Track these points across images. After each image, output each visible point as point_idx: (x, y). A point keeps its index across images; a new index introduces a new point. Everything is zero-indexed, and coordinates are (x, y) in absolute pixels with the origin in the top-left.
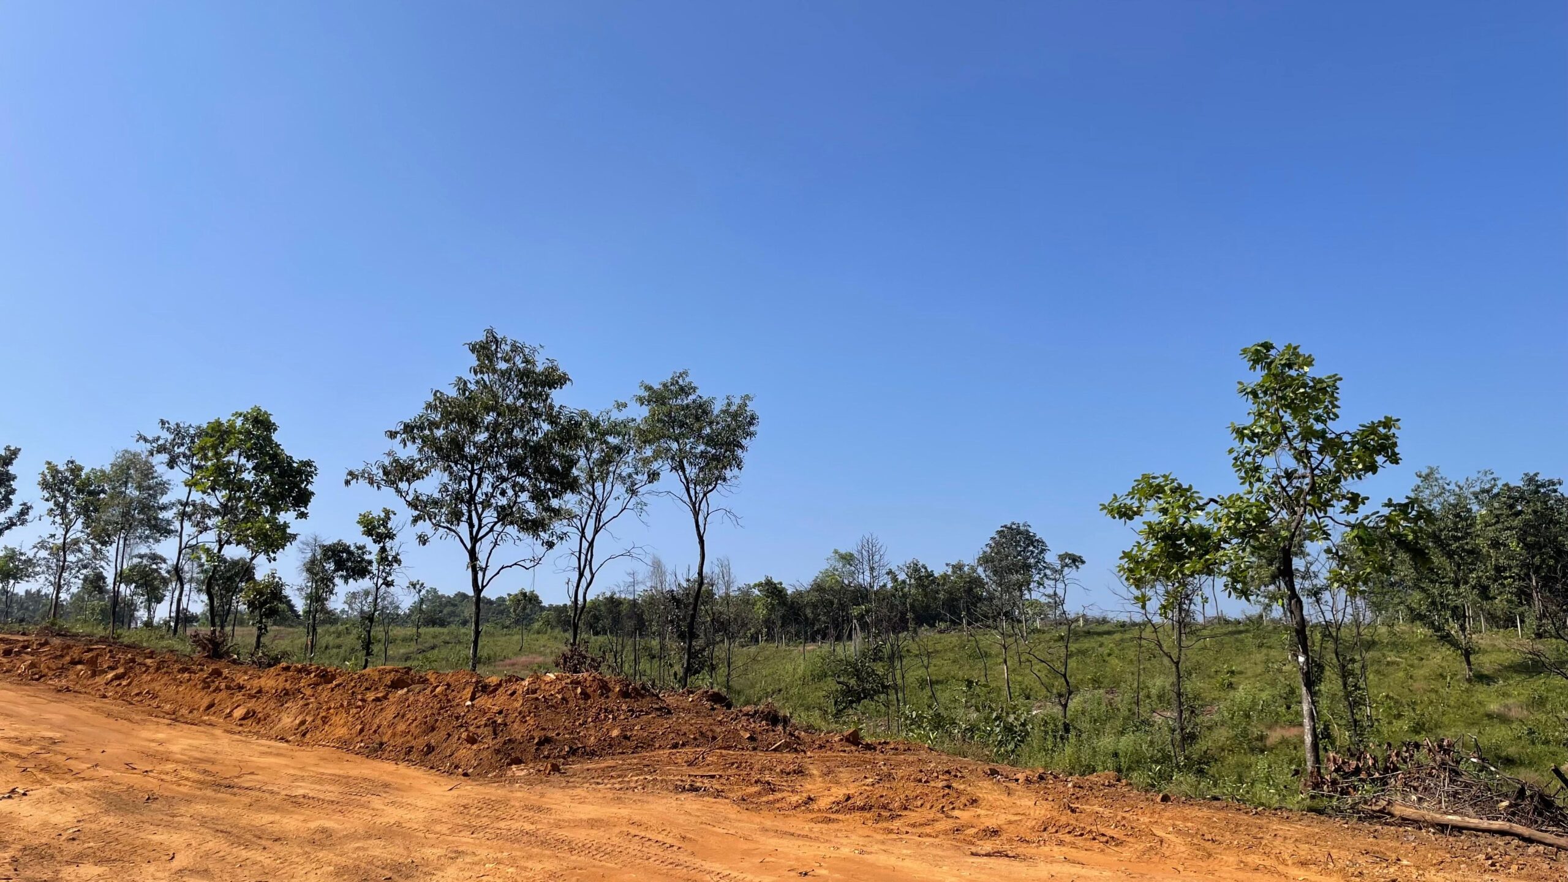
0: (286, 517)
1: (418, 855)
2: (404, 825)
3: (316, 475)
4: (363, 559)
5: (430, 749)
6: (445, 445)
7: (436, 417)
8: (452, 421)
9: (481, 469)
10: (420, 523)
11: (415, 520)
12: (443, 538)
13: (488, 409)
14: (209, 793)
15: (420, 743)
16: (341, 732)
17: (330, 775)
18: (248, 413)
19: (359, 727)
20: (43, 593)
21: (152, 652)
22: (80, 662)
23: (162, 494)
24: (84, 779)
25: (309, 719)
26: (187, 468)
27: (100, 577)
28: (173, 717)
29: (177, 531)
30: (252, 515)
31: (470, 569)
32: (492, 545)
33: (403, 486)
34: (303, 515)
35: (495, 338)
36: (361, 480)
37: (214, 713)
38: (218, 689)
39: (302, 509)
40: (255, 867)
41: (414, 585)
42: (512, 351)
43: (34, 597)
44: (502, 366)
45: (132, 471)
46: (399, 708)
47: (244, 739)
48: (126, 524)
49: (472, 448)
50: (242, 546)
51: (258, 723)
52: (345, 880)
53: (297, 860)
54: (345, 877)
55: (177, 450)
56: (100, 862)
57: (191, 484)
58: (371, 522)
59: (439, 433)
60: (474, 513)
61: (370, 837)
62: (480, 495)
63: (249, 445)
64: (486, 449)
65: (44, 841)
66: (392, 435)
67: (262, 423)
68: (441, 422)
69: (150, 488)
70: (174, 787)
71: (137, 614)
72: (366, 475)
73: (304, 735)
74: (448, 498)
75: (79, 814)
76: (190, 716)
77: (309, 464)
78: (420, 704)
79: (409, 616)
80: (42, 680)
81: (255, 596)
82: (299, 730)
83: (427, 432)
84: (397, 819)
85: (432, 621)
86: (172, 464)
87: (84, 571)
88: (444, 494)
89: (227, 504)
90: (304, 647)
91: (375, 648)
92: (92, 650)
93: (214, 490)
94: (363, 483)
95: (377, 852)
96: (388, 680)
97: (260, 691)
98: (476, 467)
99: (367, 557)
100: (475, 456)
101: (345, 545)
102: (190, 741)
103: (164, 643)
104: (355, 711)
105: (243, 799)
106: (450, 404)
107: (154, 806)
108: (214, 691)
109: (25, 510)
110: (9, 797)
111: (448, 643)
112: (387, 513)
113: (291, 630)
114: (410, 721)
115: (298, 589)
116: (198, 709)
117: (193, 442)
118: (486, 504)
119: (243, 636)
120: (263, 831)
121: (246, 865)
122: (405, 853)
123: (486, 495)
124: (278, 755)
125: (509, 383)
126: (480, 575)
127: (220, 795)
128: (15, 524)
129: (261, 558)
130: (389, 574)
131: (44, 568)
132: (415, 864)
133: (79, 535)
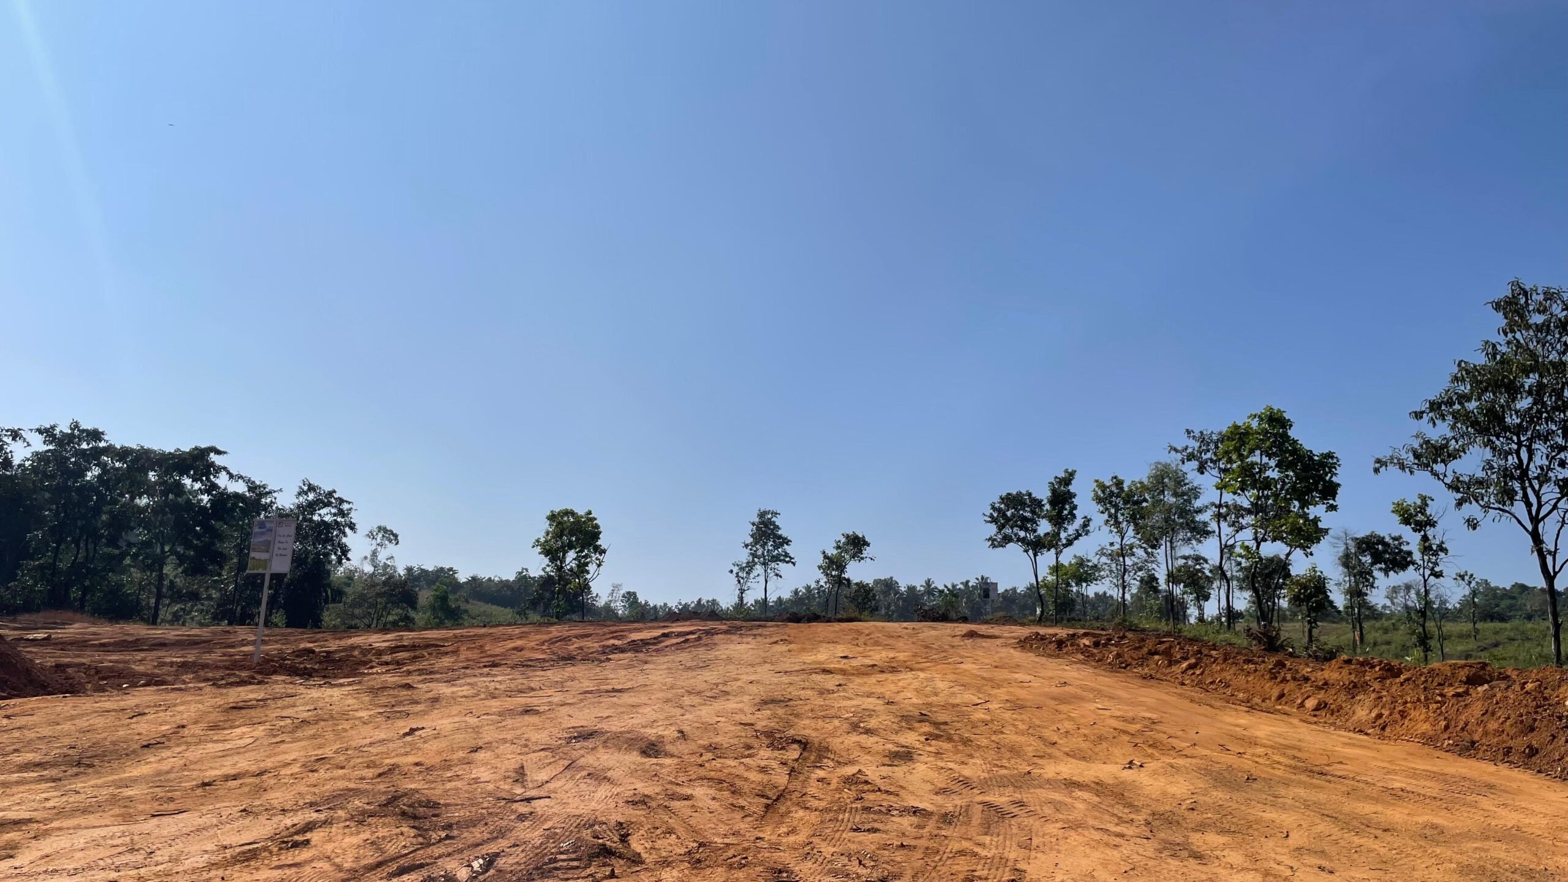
0: (1316, 511)
1: (1550, 862)
2: (1524, 829)
3: (1339, 466)
4: (1401, 551)
5: (1533, 752)
6: (1481, 419)
7: (1465, 388)
8: (1486, 390)
9: (1531, 440)
10: (1466, 506)
11: (1460, 503)
12: (1497, 520)
13: (1526, 372)
14: (1303, 778)
15: (1520, 743)
16: (1425, 727)
17: (1424, 770)
18: (1262, 413)
19: (1443, 723)
20: (1108, 595)
21: (1214, 645)
22: (1156, 653)
23: (1196, 499)
24: (1187, 756)
25: (1386, 713)
26: (1215, 472)
27: (1153, 579)
28: (1249, 705)
29: (1214, 532)
30: (1283, 511)
31: (1536, 553)
32: (1560, 524)
33: (1439, 467)
34: (1333, 508)
35: (1523, 289)
36: (1390, 467)
37: (1286, 703)
38: (1284, 680)
39: (1331, 502)
40: (1371, 855)
41: (1462, 577)
42: (1546, 300)
43: (1102, 598)
44: (1538, 319)
45: (1166, 480)
46: (1486, 704)
47: (1322, 729)
48: (1169, 529)
49: (1514, 417)
50: (1278, 543)
51: (1332, 714)
52: (1472, 879)
53: (1414, 852)
54: (1472, 876)
55: (1204, 457)
56: (1222, 832)
57: (1222, 487)
58: (1407, 511)
59: (1472, 405)
60: (1529, 491)
61: (1487, 838)
62: (1534, 469)
63: (1268, 443)
64: (1530, 418)
65: (1168, 808)
66: (1418, 415)
67: (1277, 421)
68: (1472, 393)
69: (1183, 494)
70: (1269, 769)
71: (1189, 612)
72: (1395, 461)
73: (1383, 729)
74: (1494, 476)
75: (1191, 787)
76: (1263, 705)
77: (1330, 455)
78: (1511, 701)
79: (1460, 611)
80: (1128, 668)
81: (1300, 590)
82: (1377, 724)
83: (1457, 407)
84: (1514, 822)
85: (1490, 616)
86: (1201, 470)
87: (1140, 573)
88: (1489, 472)
89: (1257, 503)
90: (1351, 643)
91: (1433, 643)
92: (1163, 642)
93: (1243, 490)
94: (1394, 470)
95: (1502, 855)
96: (1462, 675)
97: (1326, 684)
98: (1522, 439)
99: (1405, 548)
100: (1520, 426)
101: (1379, 536)
102: (1272, 728)
103: (1221, 637)
104: (1435, 706)
105: (1339, 786)
106: (1480, 373)
107: (1254, 785)
108: (1282, 682)
109: (1086, 524)
110: (1130, 768)
111: (1514, 640)
112: (1424, 499)
113: (1334, 625)
114: (1502, 719)
115: (1336, 584)
116: (1270, 699)
117: (1217, 447)
118: (1543, 479)
119: (1293, 631)
120: (1369, 821)
121: (1361, 851)
122: (1535, 860)
123: (1541, 468)
124: (1361, 747)
125: (1549, 337)
126: (1549, 559)
127: (1314, 781)
128: (1080, 535)
129: (1298, 553)
130: (1436, 564)
131: (1108, 572)
132: (1549, 872)
133: (1133, 540)
